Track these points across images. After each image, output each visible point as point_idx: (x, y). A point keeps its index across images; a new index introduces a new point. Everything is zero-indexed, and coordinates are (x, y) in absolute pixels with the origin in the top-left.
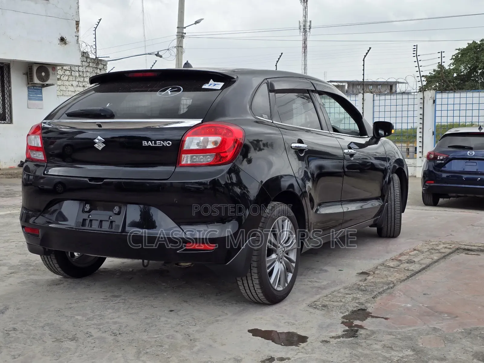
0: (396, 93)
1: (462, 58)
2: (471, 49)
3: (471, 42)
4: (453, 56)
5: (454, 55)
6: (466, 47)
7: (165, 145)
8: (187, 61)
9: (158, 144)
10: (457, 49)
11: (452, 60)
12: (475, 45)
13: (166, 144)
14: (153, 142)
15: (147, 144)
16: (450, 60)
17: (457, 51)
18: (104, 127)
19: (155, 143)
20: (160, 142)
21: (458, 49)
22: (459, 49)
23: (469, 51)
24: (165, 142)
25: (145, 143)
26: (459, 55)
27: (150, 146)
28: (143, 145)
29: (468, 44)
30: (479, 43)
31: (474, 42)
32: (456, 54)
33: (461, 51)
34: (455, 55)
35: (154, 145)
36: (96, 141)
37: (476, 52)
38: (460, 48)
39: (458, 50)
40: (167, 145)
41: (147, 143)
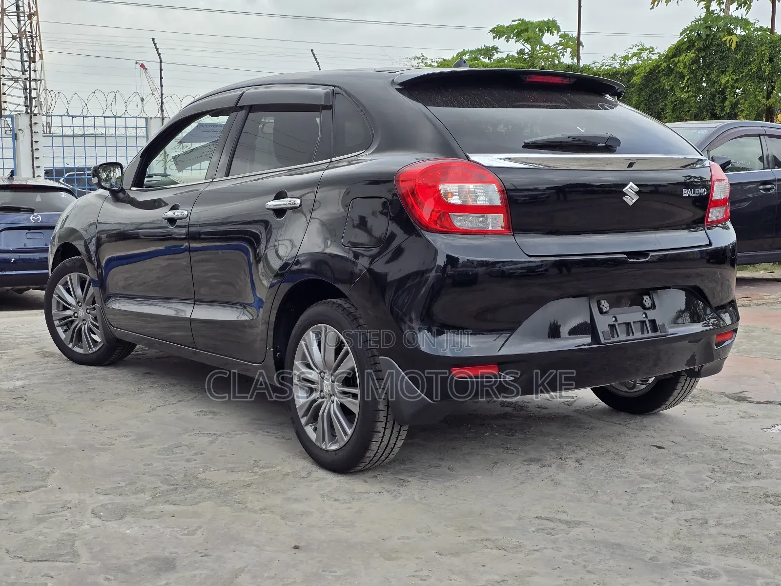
25: (685, 192)
28: (684, 195)
35: (692, 195)
36: (627, 189)
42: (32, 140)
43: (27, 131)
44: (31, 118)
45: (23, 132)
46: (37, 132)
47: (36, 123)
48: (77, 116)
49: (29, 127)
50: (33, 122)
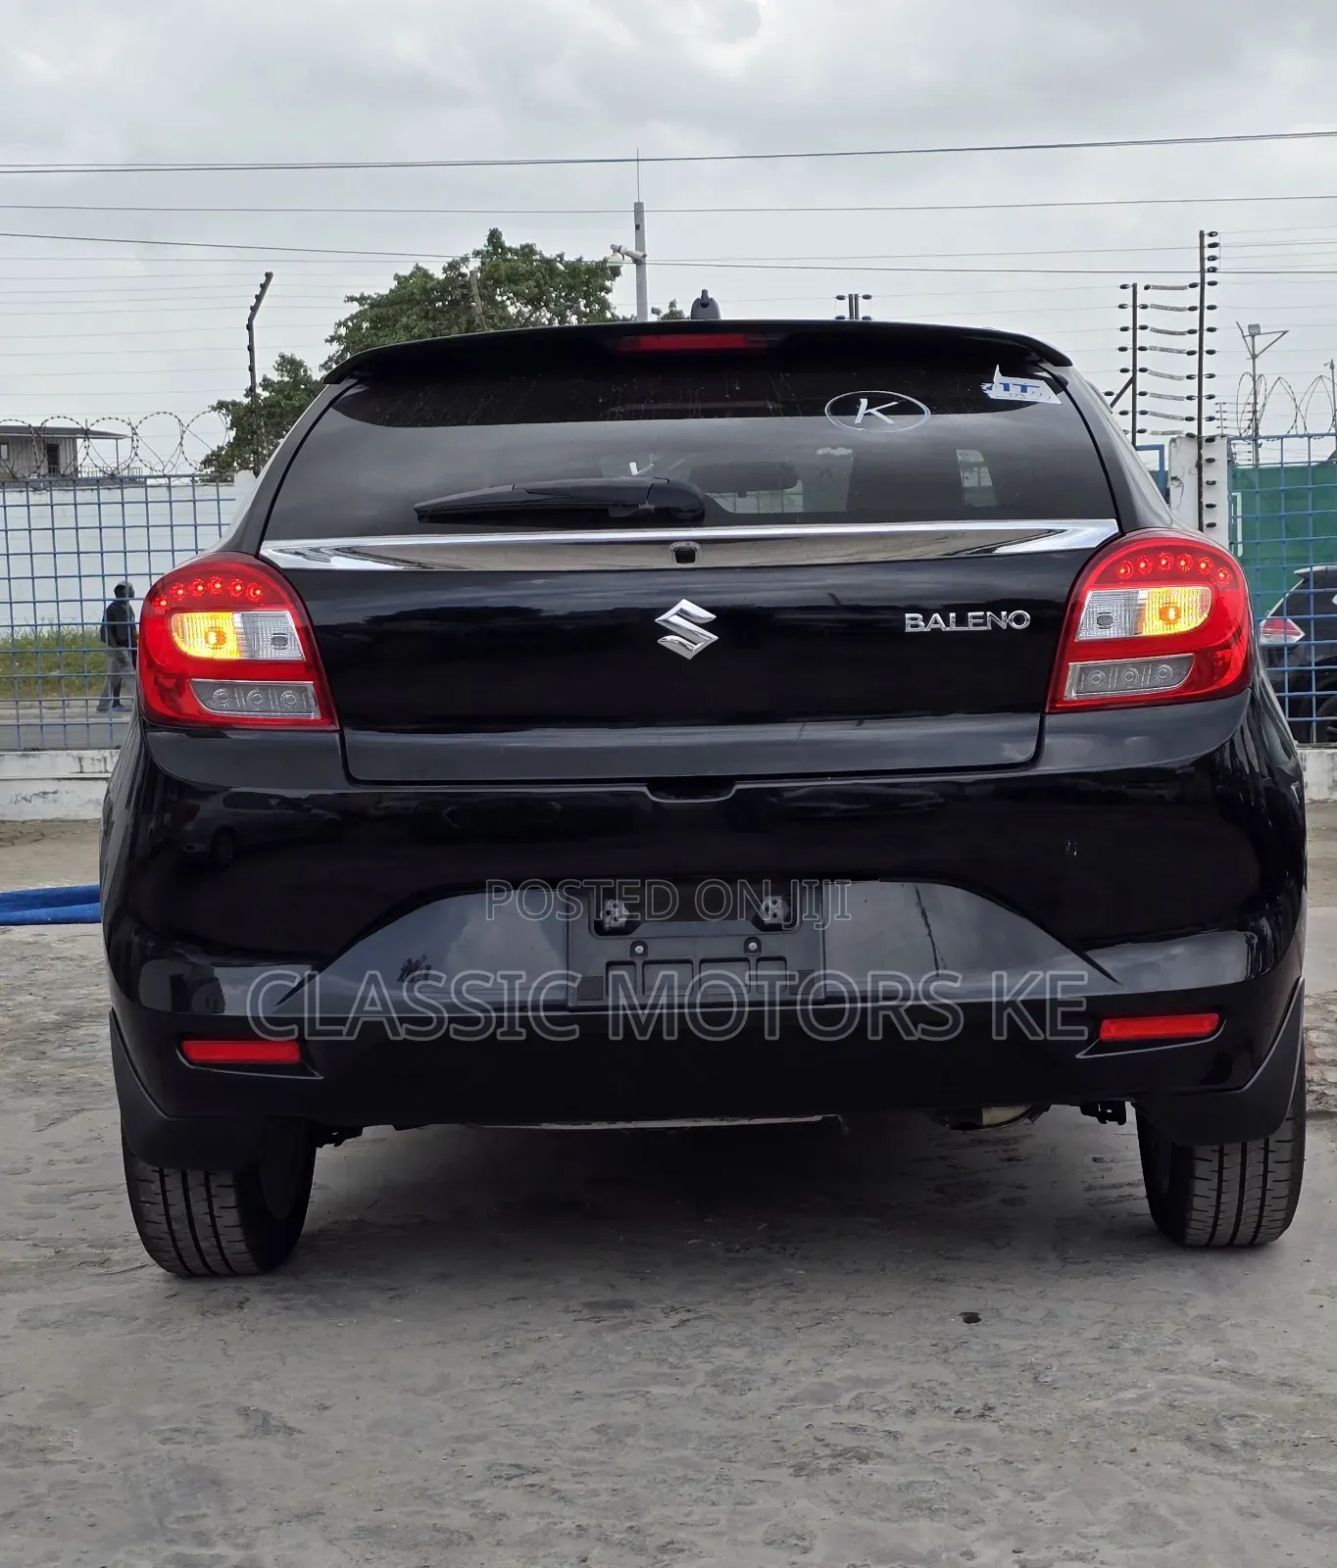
0: (73, 481)
1: (379, 338)
2: (411, 300)
3: (406, 271)
4: (339, 325)
5: (343, 320)
6: (386, 292)
7: (1005, 628)
8: (704, 292)
9: (975, 625)
10: (351, 299)
11: (335, 343)
12: (426, 283)
13: (1006, 619)
14: (952, 615)
15: (923, 624)
16: (327, 341)
17: (355, 308)
18: (703, 560)
19: (961, 620)
20: (982, 613)
21: (358, 296)
22: (361, 300)
23: (401, 309)
24: (1004, 613)
25: (913, 622)
26: (365, 325)
27: (936, 632)
28: (909, 629)
29: (397, 277)
30: (440, 276)
31: (421, 273)
32: (352, 318)
33: (372, 306)
34: (346, 320)
35: (953, 628)
36: (671, 616)
37: (431, 314)
38: (366, 295)
39: (355, 303)
40: (1014, 625)
41: (926, 620)
42: (1200, 503)
43: (1190, 482)
44: (1200, 447)
45: (1181, 484)
46: (1214, 483)
47: (1210, 461)
48: (1323, 435)
49: (1195, 471)
50: (1204, 457)
